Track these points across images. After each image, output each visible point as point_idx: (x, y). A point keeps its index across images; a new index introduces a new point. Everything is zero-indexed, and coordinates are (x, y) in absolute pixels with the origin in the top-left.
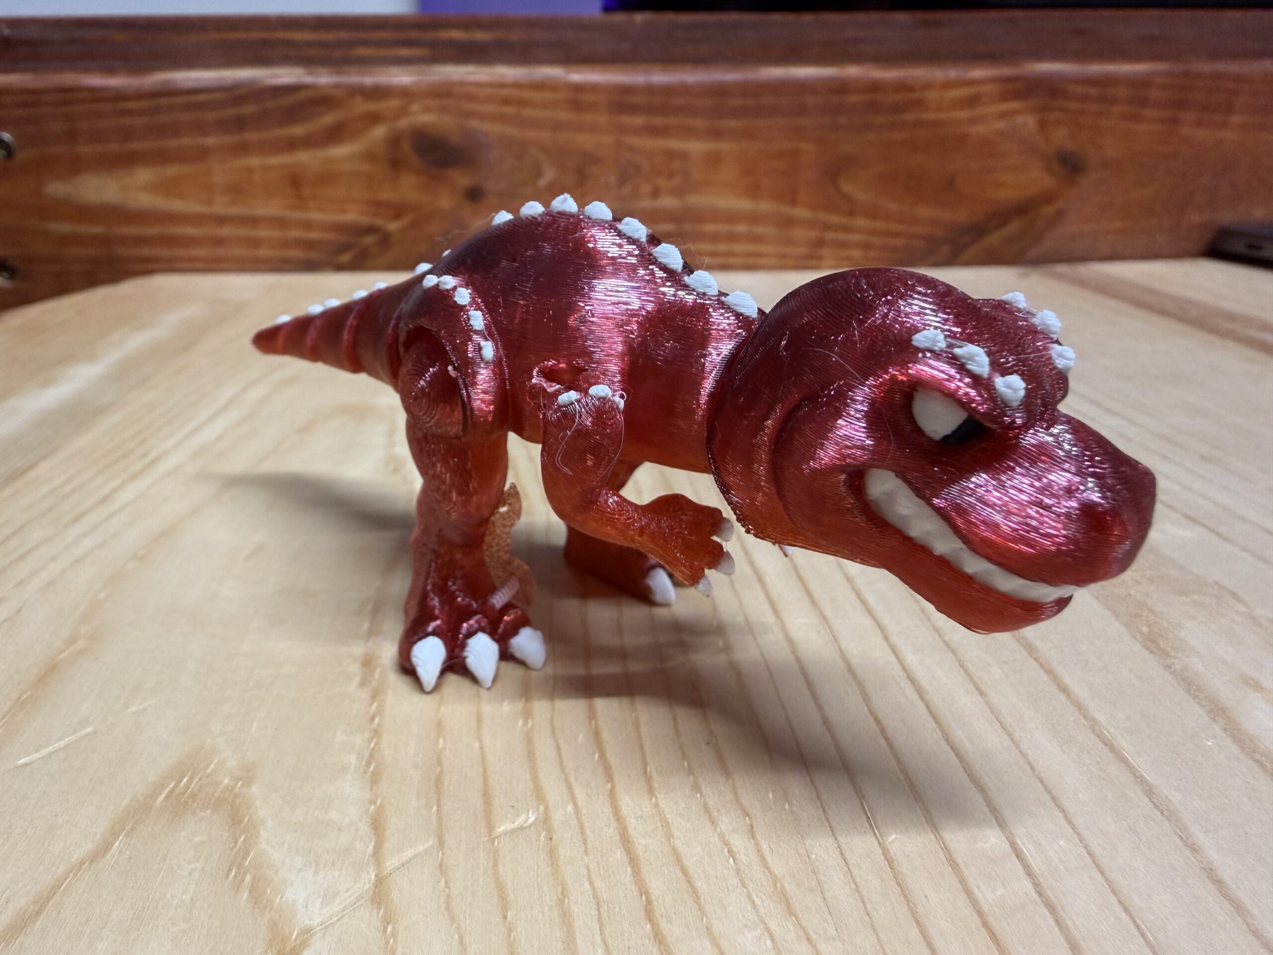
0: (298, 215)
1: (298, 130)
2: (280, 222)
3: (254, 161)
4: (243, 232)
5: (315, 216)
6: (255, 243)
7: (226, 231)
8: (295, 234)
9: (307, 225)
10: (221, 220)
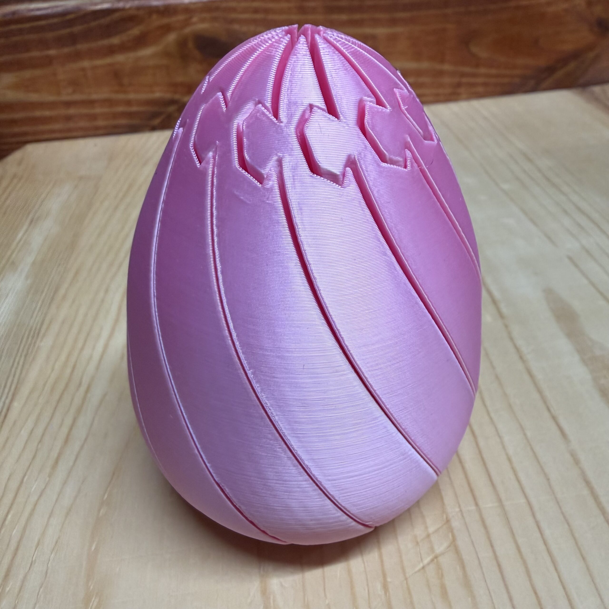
0: (121, 96)
1: (115, 40)
2: (109, 102)
3: (86, 64)
4: (84, 111)
5: (132, 96)
6: (93, 117)
7: (72, 111)
8: (121, 109)
9: (129, 103)
10: (68, 104)
